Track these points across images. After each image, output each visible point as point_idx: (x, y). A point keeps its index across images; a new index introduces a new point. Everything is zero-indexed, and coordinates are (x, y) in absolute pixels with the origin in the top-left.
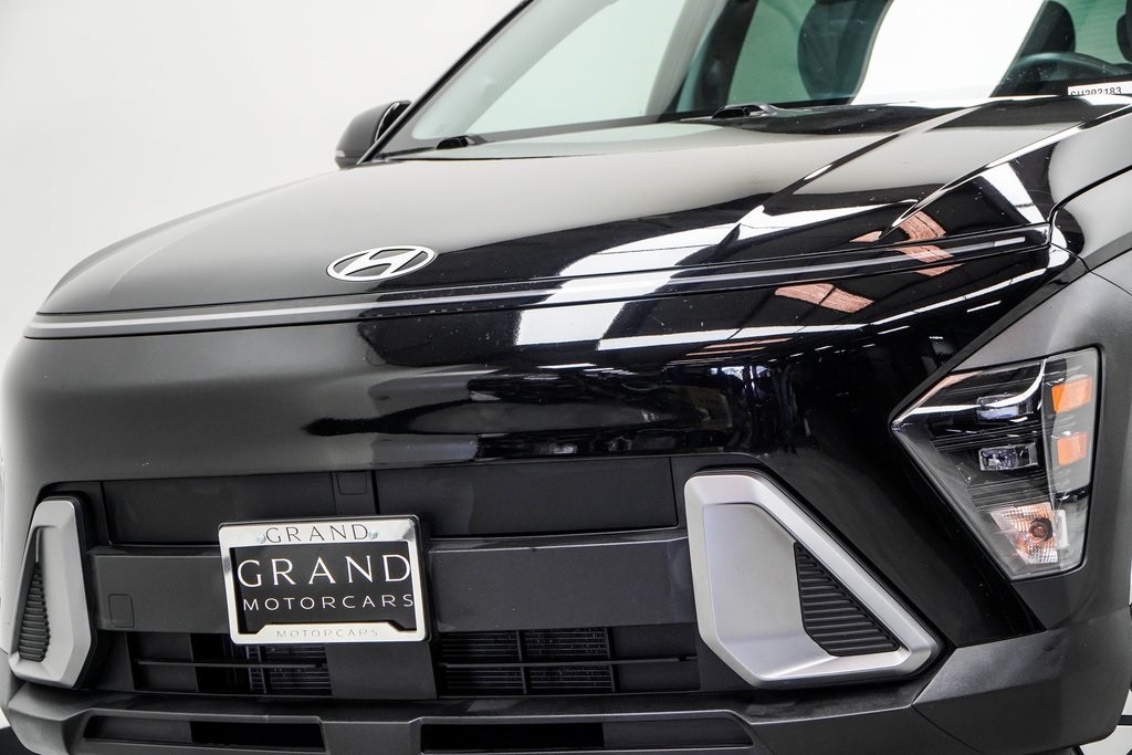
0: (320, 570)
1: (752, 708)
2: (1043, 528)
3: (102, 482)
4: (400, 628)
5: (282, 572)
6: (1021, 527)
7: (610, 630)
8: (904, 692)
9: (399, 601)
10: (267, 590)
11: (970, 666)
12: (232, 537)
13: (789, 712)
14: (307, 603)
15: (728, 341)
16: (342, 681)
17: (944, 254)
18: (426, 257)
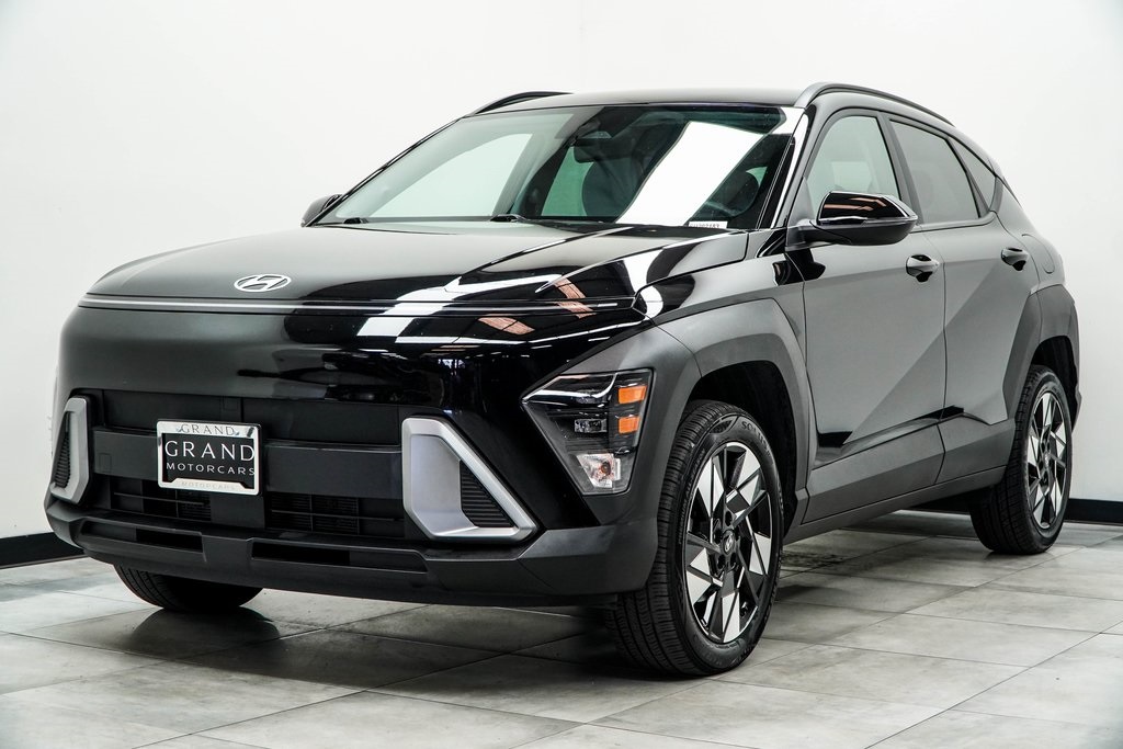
0: (208, 450)
1: (429, 551)
2: (606, 467)
3: (103, 390)
4: (246, 486)
5: (188, 450)
6: (597, 465)
7: (360, 499)
8: (514, 551)
9: (247, 471)
10: (179, 459)
11: (554, 540)
12: (165, 427)
13: (449, 556)
14: (200, 468)
15: (452, 344)
16: (217, 514)
17: (585, 307)
18: (286, 282)
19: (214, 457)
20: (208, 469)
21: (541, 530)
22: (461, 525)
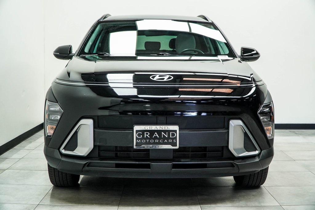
18: (171, 78)
19: (158, 137)
20: (156, 141)
21: (261, 151)
22: (244, 152)
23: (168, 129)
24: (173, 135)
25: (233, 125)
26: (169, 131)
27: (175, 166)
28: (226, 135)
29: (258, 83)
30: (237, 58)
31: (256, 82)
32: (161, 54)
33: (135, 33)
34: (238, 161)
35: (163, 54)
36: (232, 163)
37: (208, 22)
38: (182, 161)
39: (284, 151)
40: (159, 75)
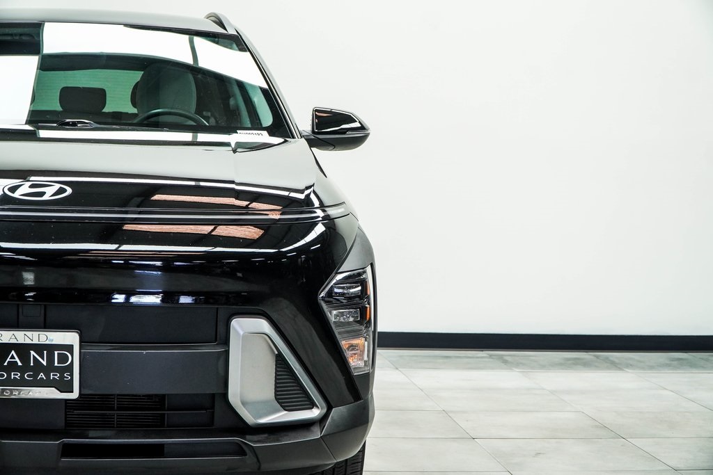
0: (13, 357)
4: (62, 391)
8: (313, 429)
9: (61, 376)
14: (3, 376)
18: (65, 191)
19: (20, 364)
20: (12, 376)
21: (330, 408)
22: (275, 411)
23: (47, 342)
24: (63, 359)
25: (241, 333)
26: (51, 348)
27: (68, 451)
28: (221, 362)
29: (332, 212)
30: (294, 137)
31: (326, 209)
32: (68, 124)
33: (32, 62)
34: (255, 438)
35: (74, 124)
36: (237, 444)
37: (226, 32)
38: (90, 435)
39: (452, 412)
40: (31, 183)
